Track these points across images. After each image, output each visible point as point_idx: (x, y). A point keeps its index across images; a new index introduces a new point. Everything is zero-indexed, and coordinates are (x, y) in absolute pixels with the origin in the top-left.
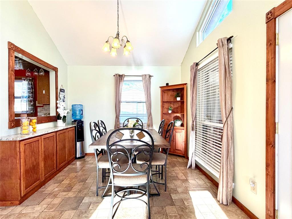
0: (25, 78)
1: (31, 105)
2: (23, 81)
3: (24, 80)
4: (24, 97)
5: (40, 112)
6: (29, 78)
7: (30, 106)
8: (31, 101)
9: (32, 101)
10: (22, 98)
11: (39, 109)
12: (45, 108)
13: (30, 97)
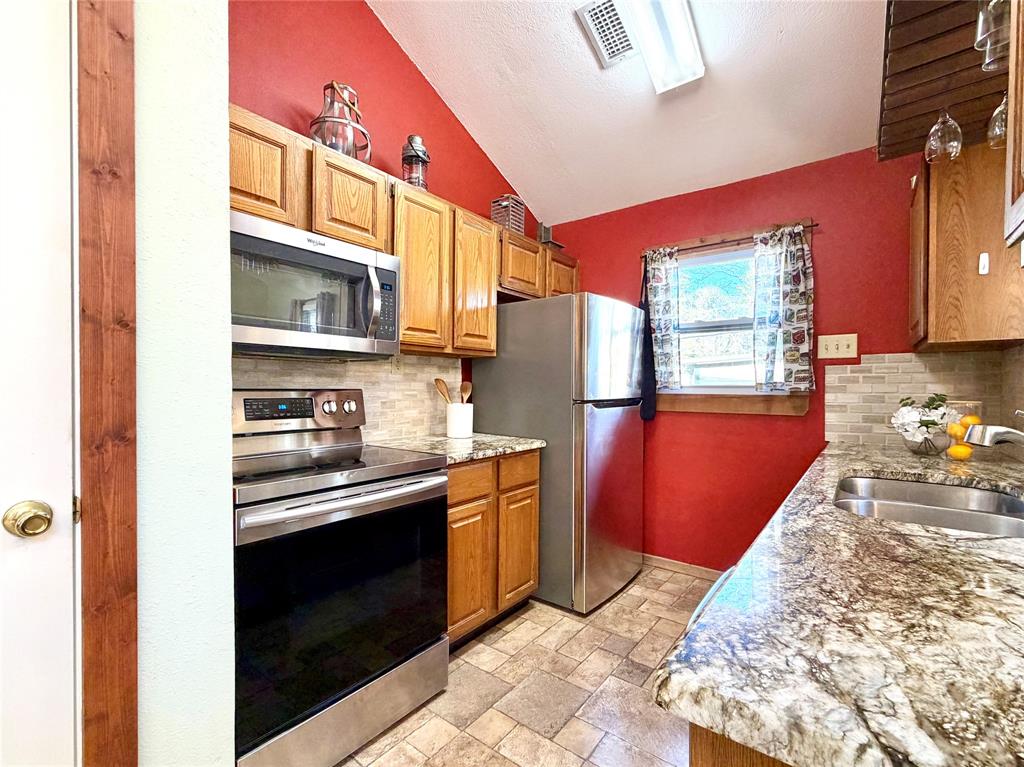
0: (767, 235)
1: (803, 355)
2: (760, 247)
3: (765, 241)
4: (767, 320)
5: (842, 389)
6: (787, 230)
7: (794, 361)
8: (798, 338)
9: (807, 337)
10: (755, 324)
11: (832, 376)
12: (870, 371)
13: (795, 320)
